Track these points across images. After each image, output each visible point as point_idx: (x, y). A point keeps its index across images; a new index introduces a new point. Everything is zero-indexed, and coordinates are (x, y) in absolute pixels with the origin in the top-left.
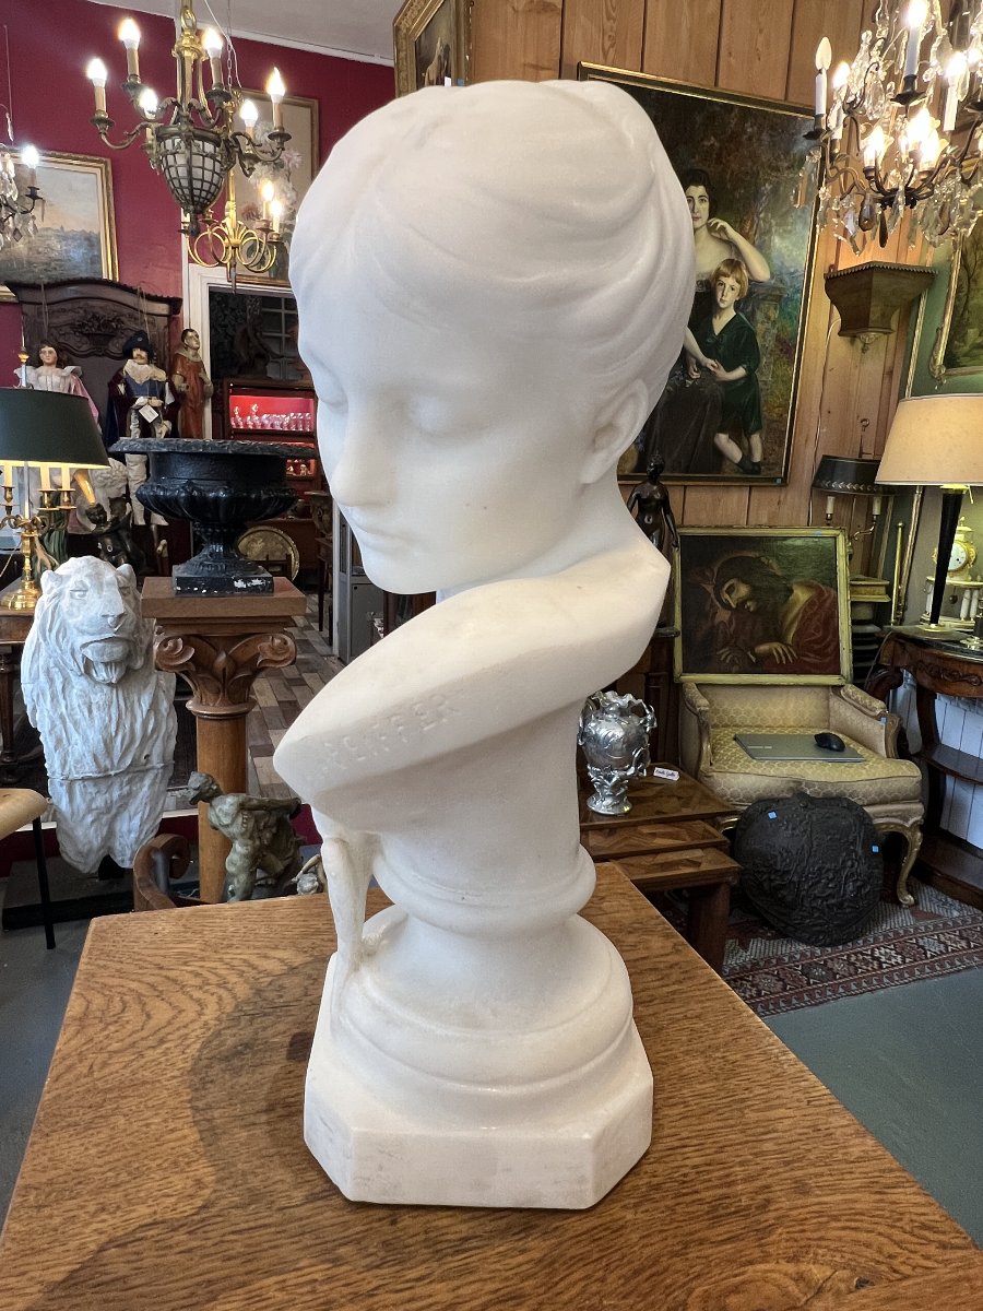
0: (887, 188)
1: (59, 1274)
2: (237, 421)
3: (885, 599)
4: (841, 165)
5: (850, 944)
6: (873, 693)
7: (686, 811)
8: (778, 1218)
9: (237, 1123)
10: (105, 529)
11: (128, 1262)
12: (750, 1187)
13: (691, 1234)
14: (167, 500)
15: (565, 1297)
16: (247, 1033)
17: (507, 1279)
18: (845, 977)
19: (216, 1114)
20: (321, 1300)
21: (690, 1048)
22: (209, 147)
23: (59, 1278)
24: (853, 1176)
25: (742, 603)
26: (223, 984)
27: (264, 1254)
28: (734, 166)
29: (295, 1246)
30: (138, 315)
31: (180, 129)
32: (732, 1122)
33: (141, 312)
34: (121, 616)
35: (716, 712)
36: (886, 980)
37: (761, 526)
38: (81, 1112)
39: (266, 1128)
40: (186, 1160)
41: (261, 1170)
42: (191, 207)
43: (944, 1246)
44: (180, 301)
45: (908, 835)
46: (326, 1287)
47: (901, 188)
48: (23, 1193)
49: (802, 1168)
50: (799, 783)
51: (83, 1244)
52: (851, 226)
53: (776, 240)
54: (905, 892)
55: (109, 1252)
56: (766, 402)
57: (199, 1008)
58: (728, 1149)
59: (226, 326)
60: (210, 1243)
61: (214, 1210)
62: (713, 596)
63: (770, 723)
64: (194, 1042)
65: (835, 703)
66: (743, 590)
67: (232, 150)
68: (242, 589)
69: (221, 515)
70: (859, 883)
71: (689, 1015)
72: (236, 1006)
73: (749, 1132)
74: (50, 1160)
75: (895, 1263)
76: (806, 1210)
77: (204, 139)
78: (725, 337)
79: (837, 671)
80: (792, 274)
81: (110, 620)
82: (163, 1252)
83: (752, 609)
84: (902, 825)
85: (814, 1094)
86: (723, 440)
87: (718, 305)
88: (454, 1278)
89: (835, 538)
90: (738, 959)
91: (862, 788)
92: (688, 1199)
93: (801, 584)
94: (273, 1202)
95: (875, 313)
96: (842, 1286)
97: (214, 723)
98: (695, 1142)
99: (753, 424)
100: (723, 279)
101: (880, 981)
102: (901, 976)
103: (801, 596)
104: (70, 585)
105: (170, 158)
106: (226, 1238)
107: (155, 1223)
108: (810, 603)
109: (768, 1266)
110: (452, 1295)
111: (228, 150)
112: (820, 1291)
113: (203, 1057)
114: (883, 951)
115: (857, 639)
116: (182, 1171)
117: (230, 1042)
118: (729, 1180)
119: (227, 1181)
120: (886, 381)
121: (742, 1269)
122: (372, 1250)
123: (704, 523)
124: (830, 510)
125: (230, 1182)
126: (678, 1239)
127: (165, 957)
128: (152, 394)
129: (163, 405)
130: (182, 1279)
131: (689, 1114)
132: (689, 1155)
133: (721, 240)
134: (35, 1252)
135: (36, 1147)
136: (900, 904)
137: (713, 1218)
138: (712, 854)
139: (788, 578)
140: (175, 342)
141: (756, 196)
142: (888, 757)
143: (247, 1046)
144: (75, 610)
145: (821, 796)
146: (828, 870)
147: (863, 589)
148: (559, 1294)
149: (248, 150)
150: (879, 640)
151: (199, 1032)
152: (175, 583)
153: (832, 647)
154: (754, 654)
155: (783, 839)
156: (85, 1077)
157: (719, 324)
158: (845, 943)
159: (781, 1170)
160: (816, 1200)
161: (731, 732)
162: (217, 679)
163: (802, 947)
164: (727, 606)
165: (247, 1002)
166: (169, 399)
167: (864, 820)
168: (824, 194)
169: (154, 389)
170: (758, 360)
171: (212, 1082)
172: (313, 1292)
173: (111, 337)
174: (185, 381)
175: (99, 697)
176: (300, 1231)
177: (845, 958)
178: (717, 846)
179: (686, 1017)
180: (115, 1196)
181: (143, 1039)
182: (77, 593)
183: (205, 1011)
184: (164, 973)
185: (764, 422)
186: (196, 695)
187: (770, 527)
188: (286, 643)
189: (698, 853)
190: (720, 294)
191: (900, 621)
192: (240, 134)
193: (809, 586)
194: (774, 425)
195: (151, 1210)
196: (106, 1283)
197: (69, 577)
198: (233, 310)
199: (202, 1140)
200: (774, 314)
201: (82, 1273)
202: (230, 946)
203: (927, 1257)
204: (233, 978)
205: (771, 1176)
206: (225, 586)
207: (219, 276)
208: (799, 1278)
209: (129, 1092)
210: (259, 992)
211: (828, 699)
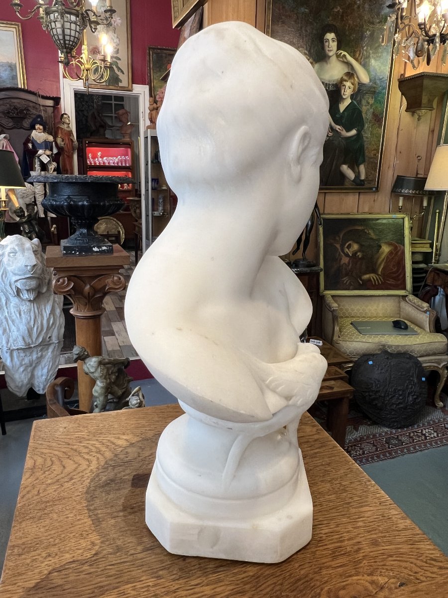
0: (431, 34)
1: (32, 584)
2: (90, 161)
3: (429, 250)
4: (406, 22)
5: (410, 427)
6: (423, 299)
8: (364, 556)
9: (109, 516)
10: (24, 220)
11: (62, 579)
12: (351, 542)
13: (323, 564)
14: (57, 206)
15: (264, 592)
16: (111, 475)
17: (238, 584)
18: (408, 444)
19: (99, 512)
20: (152, 594)
21: (324, 479)
22: (73, 18)
23: (31, 586)
24: (400, 537)
25: (355, 254)
26: (99, 452)
27: (126, 574)
28: (351, 22)
29: (139, 571)
30: (38, 106)
31: (58, 8)
32: (343, 513)
33: (39, 105)
34: (34, 266)
35: (342, 309)
36: (428, 445)
37: (365, 213)
38: (36, 512)
39: (123, 518)
40: (87, 533)
41: (122, 537)
42: (65, 50)
43: (440, 568)
44: (59, 98)
45: (440, 372)
46: (154, 589)
47: (438, 34)
48: (12, 548)
49: (376, 534)
50: (384, 346)
51: (41, 571)
52: (412, 54)
53: (373, 62)
54: (439, 401)
55: (53, 574)
56: (367, 148)
57: (88, 463)
58: (341, 525)
59: (83, 111)
60: (100, 570)
61: (100, 556)
62: (340, 250)
63: (369, 315)
64: (86, 479)
65: (403, 304)
66: (356, 247)
67: (85, 19)
68: (97, 252)
69: (86, 214)
70: (415, 397)
71: (324, 463)
72: (106, 462)
73: (351, 518)
74: (23, 534)
75: (418, 576)
76: (378, 552)
77: (71, 14)
78: (346, 113)
79: (404, 288)
80: (381, 79)
81: (29, 268)
82: (78, 574)
83: (360, 256)
84: (437, 367)
85: (383, 500)
86: (345, 168)
87: (342, 97)
88: (212, 584)
89: (403, 219)
90: (352, 436)
91: (417, 348)
92: (321, 548)
93: (386, 243)
94: (128, 551)
95: (425, 100)
96: (393, 586)
97: (84, 320)
98: (325, 522)
99: (361, 159)
100: (345, 83)
101: (425, 446)
102: (436, 443)
103: (386, 249)
104: (8, 250)
105: (53, 24)
106: (106, 568)
107: (74, 561)
108: (390, 253)
109: (359, 577)
110: (213, 591)
111: (83, 19)
112: (382, 588)
113: (91, 486)
114: (427, 431)
115: (415, 271)
116: (85, 538)
117: (104, 478)
118: (341, 539)
119: (106, 542)
120: (431, 135)
121: (347, 579)
122: (175, 572)
123: (335, 212)
124: (401, 204)
125: (107, 543)
126: (317, 566)
127: (70, 439)
128: (46, 148)
129: (52, 154)
130: (88, 586)
131: (323, 510)
132: (323, 528)
133: (344, 62)
134: (20, 574)
135: (16, 528)
136: (436, 407)
137: (333, 557)
138: (339, 382)
139: (379, 240)
140: (58, 120)
141: (362, 38)
142: (430, 332)
143: (112, 480)
144: (11, 263)
145: (395, 352)
146: (400, 390)
147: (418, 245)
148: (261, 591)
149: (93, 18)
150: (426, 272)
151: (89, 474)
152: (62, 249)
153: (401, 276)
154: (361, 280)
155: (376, 375)
156: (37, 495)
157: (342, 107)
158: (407, 427)
159: (365, 535)
160: (383, 548)
161: (350, 320)
162: (85, 297)
163: (386, 429)
164: (347, 255)
165: (111, 460)
166: (55, 151)
167: (418, 364)
168: (397, 38)
169: (47, 145)
170: (363, 125)
171: (96, 497)
172: (147, 591)
173: (23, 118)
174: (63, 141)
175: (24, 307)
176: (141, 564)
177: (408, 434)
178: (342, 379)
179: (322, 465)
180: (54, 549)
181: (62, 478)
182: (11, 254)
183: (91, 465)
184: (70, 447)
185: (367, 159)
186: (75, 306)
187: (370, 214)
188: (120, 279)
189: (332, 382)
190: (343, 91)
191: (437, 261)
192: (89, 10)
193: (390, 244)
194: (372, 160)
195: (71, 556)
196: (53, 588)
197: (7, 246)
198: (87, 102)
199: (93, 524)
200: (371, 101)
201: (42, 583)
202: (101, 433)
203: (432, 573)
204: (104, 449)
205: (361, 538)
206: (89, 250)
207: (79, 85)
208: (372, 583)
209: (57, 502)
210: (116, 455)
211: (399, 302)
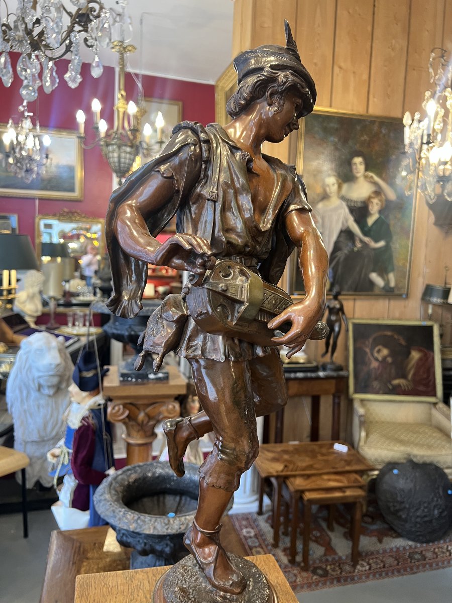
7: (348, 468)
25: (385, 358)
28: (376, 148)
34: (58, 365)
37: (395, 319)
42: (119, 175)
50: (409, 455)
62: (369, 354)
65: (434, 411)
66: (385, 352)
70: (440, 510)
78: (374, 227)
79: (435, 395)
80: (408, 197)
83: (390, 361)
86: (374, 276)
87: (369, 212)
89: (432, 326)
93: (415, 349)
99: (390, 268)
100: (372, 200)
101: (449, 563)
103: (415, 355)
104: (35, 347)
105: (111, 154)
108: (420, 359)
111: (137, 150)
123: (365, 317)
124: (430, 311)
133: (371, 182)
139: (408, 346)
141: (388, 161)
145: (422, 463)
146: (424, 502)
153: (432, 383)
154: (392, 385)
163: (410, 544)
164: (377, 359)
167: (444, 477)
170: (391, 237)
175: (43, 402)
177: (432, 550)
178: (360, 487)
182: (38, 352)
185: (395, 268)
187: (399, 320)
192: (142, 141)
193: (419, 351)
194: (401, 269)
197: (35, 343)
200: (399, 216)
211: (430, 409)
